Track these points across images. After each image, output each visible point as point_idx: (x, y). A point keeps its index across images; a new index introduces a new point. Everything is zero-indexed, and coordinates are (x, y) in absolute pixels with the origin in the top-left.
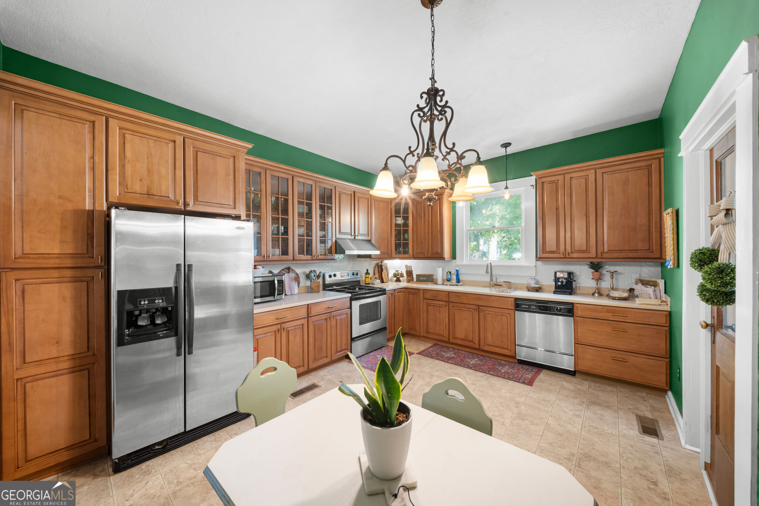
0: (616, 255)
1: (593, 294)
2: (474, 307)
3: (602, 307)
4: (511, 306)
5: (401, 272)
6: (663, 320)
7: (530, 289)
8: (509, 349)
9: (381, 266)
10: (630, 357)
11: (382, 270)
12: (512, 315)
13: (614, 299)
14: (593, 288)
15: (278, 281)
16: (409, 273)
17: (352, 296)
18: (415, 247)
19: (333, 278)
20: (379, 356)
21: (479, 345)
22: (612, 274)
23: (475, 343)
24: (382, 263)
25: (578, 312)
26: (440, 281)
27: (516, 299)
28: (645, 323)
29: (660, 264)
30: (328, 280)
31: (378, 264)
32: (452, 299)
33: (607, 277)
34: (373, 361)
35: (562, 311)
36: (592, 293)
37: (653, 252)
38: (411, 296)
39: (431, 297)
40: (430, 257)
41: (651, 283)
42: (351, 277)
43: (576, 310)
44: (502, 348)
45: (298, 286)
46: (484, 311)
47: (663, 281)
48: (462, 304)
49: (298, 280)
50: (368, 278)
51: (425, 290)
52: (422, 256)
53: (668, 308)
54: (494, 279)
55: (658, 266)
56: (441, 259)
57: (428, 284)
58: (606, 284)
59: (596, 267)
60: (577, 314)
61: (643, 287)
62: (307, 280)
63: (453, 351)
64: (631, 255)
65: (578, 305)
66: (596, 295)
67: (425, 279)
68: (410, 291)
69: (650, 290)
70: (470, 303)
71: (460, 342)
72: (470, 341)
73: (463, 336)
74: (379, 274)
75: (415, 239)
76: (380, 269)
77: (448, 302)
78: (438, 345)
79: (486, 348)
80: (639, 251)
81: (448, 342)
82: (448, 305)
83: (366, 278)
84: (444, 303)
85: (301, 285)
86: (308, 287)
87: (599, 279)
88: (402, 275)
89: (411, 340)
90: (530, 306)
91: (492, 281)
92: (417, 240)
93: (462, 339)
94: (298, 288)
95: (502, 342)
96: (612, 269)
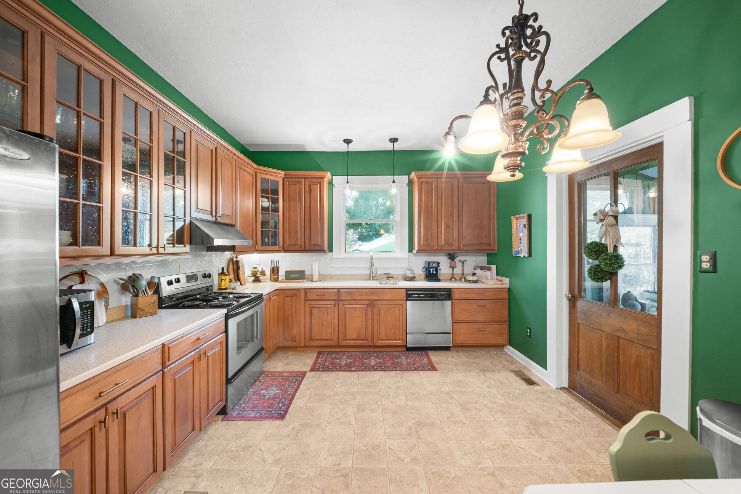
0: (471, 248)
1: (451, 279)
2: (367, 302)
3: (471, 289)
4: (403, 296)
5: (262, 269)
6: (506, 295)
7: (406, 279)
8: (401, 339)
9: (237, 262)
10: (488, 326)
11: (238, 268)
12: (404, 305)
13: (470, 282)
14: (449, 274)
15: (81, 304)
16: (275, 271)
17: (228, 312)
18: (287, 236)
19: (175, 285)
20: (263, 392)
21: (373, 341)
22: (463, 262)
23: (368, 341)
24: (237, 258)
25: (455, 295)
26: (316, 277)
27: (407, 290)
28: (495, 298)
29: (486, 254)
30: (166, 290)
31: (231, 260)
32: (342, 298)
33: (459, 265)
34: (263, 404)
35: (444, 296)
36: (449, 278)
37: (490, 246)
38: (288, 299)
39: (317, 297)
40: (307, 249)
41: (486, 268)
42: (201, 281)
43: (454, 294)
44: (395, 339)
45: (106, 308)
46: (377, 305)
47: (495, 266)
48: (354, 301)
49: (106, 296)
50: (225, 280)
51: (308, 290)
52: (297, 248)
53: (507, 286)
54: (374, 272)
55: (484, 256)
56: (322, 252)
57: (303, 282)
58: (458, 271)
59: (452, 257)
60: (455, 297)
61: (482, 271)
62: (123, 293)
63: (344, 354)
64: (479, 248)
65: (455, 290)
66: (453, 280)
67: (297, 276)
68: (287, 292)
69: (488, 273)
70: (363, 299)
71: (351, 343)
72: (362, 340)
73: (355, 336)
74: (234, 273)
75: (286, 227)
76: (236, 266)
77: (337, 300)
78: (323, 352)
79: (380, 343)
80: (483, 245)
81: (339, 346)
82: (337, 305)
83: (222, 280)
84: (333, 302)
85: (111, 305)
86: (126, 307)
87: (453, 267)
88: (263, 273)
89: (287, 354)
90: (419, 294)
91: (372, 273)
92: (289, 228)
93: (353, 340)
94: (106, 312)
95: (395, 334)
96: (462, 258)
